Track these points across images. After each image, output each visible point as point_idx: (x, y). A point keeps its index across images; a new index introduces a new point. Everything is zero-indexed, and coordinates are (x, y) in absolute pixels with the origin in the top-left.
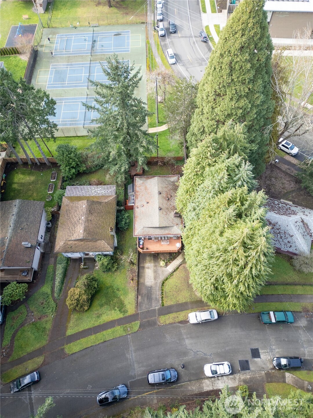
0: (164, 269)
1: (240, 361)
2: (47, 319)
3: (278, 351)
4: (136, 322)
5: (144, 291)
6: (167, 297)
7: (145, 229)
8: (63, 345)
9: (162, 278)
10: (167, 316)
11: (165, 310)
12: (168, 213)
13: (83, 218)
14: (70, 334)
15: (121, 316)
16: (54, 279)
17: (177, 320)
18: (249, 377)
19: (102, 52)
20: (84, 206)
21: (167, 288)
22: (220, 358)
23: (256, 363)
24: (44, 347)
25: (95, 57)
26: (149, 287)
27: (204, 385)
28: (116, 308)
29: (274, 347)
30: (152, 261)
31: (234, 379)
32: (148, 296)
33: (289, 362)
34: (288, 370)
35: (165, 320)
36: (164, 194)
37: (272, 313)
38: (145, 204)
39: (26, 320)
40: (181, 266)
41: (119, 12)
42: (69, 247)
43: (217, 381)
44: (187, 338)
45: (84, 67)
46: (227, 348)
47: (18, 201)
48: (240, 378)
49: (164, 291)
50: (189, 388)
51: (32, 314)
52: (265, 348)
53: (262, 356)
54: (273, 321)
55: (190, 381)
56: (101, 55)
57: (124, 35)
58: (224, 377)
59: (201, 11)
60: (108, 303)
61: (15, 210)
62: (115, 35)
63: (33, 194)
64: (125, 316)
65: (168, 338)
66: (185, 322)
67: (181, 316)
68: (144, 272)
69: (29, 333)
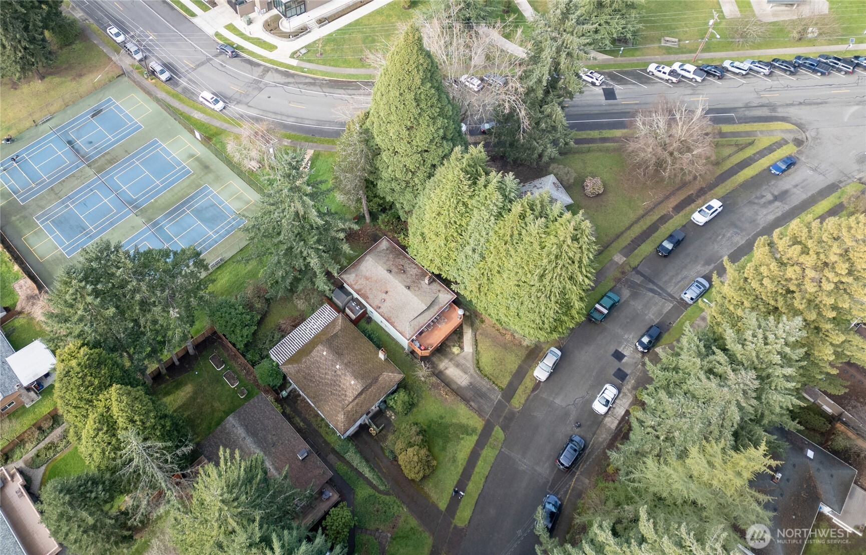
0: (463, 354)
1: (614, 375)
2: (402, 519)
3: (631, 336)
4: (495, 429)
5: (469, 394)
6: (497, 378)
7: (412, 323)
8: (451, 523)
9: (470, 365)
10: (517, 396)
11: (509, 392)
12: (419, 285)
13: (338, 367)
14: (445, 506)
15: (475, 438)
16: (360, 475)
17: (528, 391)
18: (633, 381)
19: (99, 152)
20: (325, 353)
21: (488, 369)
22: (598, 387)
23: (626, 364)
24: (433, 546)
25: (96, 165)
26: (469, 386)
27: (609, 424)
28: (461, 436)
29: (626, 336)
30: (443, 358)
31: (625, 394)
32: (478, 395)
33: (650, 336)
34: (654, 346)
35: (518, 402)
36: (395, 270)
37: (597, 306)
38: (384, 296)
39: (380, 543)
40: (477, 336)
41: (63, 79)
42: (353, 415)
43: (615, 411)
44: (554, 398)
45: (96, 188)
46: (594, 374)
47: (231, 419)
48: (628, 390)
49: (488, 375)
50: (601, 440)
51: (380, 531)
52: (620, 343)
53: (625, 353)
54: (606, 311)
55: (594, 434)
56: (103, 156)
57: (107, 107)
58: (617, 401)
59: (188, 17)
60: (447, 439)
61: (240, 431)
62: (93, 116)
63: (212, 406)
64: (478, 434)
65: (539, 415)
66: (538, 385)
67: (528, 383)
68: (448, 377)
69: (401, 550)
